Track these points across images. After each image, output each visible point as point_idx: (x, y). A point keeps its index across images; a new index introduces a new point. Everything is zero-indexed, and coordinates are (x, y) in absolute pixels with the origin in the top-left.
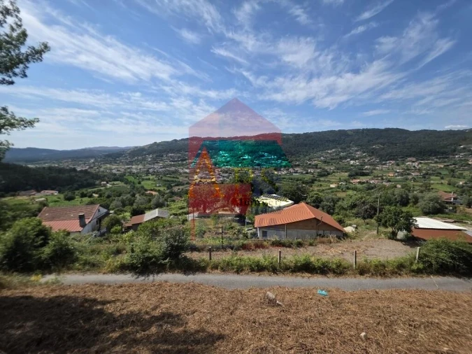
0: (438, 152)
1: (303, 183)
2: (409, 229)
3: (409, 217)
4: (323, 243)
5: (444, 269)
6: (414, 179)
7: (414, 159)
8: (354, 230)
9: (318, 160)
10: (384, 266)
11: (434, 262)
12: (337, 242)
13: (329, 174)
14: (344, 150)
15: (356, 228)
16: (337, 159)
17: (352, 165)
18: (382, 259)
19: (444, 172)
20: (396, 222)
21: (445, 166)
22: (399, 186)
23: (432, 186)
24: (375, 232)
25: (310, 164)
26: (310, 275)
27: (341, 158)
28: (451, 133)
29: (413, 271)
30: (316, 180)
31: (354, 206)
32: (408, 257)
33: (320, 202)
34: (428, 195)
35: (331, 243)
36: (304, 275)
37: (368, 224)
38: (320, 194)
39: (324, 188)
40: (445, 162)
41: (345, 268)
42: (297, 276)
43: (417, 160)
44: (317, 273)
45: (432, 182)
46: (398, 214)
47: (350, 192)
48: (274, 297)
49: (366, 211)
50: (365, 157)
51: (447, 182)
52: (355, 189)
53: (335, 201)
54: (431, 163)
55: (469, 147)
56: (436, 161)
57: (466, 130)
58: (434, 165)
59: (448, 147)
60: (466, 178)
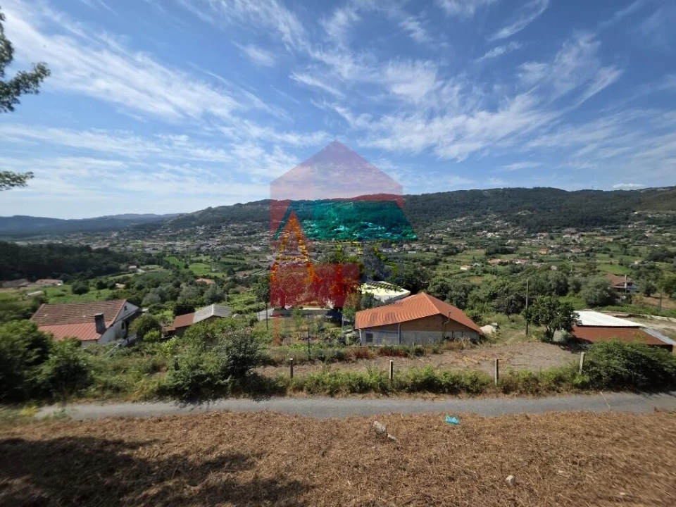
0: (605, 221)
1: (423, 265)
2: (568, 327)
3: (568, 310)
4: (452, 349)
5: (617, 383)
6: (574, 258)
7: (573, 230)
8: (494, 330)
9: (443, 233)
10: (536, 380)
11: (604, 373)
12: (472, 348)
13: (458, 252)
14: (478, 217)
15: (498, 327)
16: (470, 230)
17: (490, 239)
18: (534, 371)
19: (613, 248)
20: (550, 318)
21: (614, 239)
22: (554, 268)
23: (598, 268)
24: (523, 333)
25: (432, 238)
26: (434, 396)
27: (475, 230)
28: (621, 195)
29: (576, 386)
30: (440, 260)
31: (493, 296)
32: (569, 366)
33: (446, 292)
34: (594, 280)
35: (463, 348)
36: (425, 395)
37: (513, 321)
38: (446, 279)
39: (452, 272)
40: (614, 234)
41: (484, 384)
42: (416, 397)
43: (578, 231)
44: (444, 392)
45: (598, 261)
46: (552, 307)
47: (488, 277)
48: (384, 429)
49: (510, 302)
50: (508, 227)
51: (618, 262)
52: (494, 273)
53: (467, 290)
54: (596, 235)
55: (645, 214)
56: (603, 233)
57: (641, 190)
58: (600, 238)
59: (618, 214)
60: (642, 255)
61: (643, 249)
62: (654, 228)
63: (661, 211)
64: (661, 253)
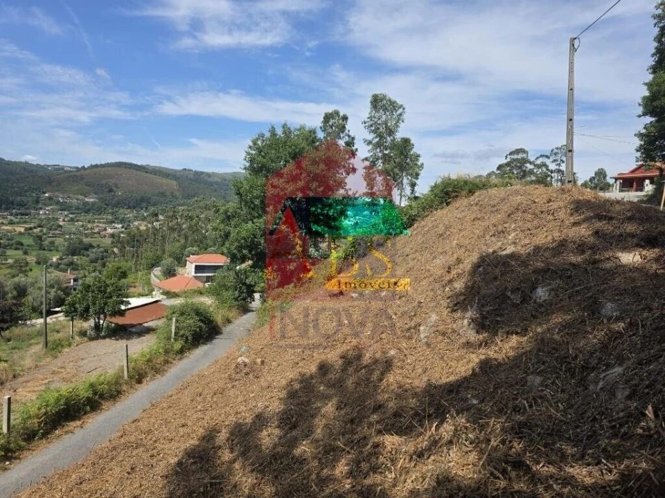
0: (12, 203)
19: (27, 241)
21: (26, 229)
28: (26, 168)
40: (25, 222)
51: (35, 259)
54: (3, 223)
55: (56, 197)
56: (11, 220)
57: (48, 166)
58: (9, 228)
59: (28, 194)
60: (60, 249)
61: (59, 241)
62: (66, 216)
63: (71, 195)
64: (77, 245)
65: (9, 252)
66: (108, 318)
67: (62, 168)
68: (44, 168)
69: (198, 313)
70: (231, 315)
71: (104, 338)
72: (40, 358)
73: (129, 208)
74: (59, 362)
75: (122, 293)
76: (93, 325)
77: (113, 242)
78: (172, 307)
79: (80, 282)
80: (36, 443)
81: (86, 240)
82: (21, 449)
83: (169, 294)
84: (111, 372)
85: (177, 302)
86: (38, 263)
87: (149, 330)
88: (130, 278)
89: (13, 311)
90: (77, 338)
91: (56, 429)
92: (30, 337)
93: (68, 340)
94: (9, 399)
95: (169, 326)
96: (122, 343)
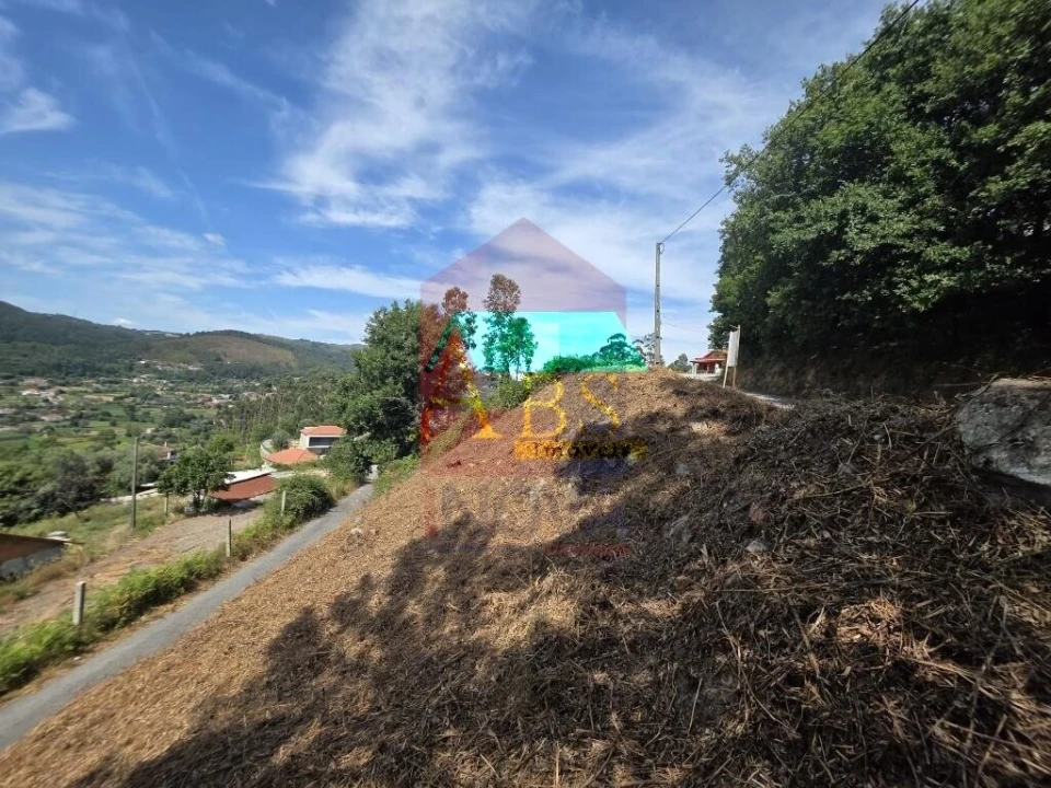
0: (99, 370)
6: (50, 431)
7: (43, 382)
19: (116, 412)
21: (116, 398)
28: (120, 334)
40: (114, 391)
43: (52, 384)
45: (92, 433)
51: (124, 431)
54: (86, 392)
55: (155, 364)
56: (98, 389)
57: (147, 332)
58: (95, 397)
59: (119, 360)
60: (156, 420)
61: (155, 412)
62: (165, 385)
63: (172, 363)
64: (177, 416)
65: (92, 424)
66: (210, 493)
67: (163, 334)
68: (141, 333)
69: (312, 486)
70: (346, 487)
71: (204, 514)
72: (126, 539)
73: (238, 377)
74: (149, 542)
75: (226, 467)
76: (191, 501)
77: (218, 413)
78: (284, 480)
79: (178, 455)
80: (116, 632)
81: (187, 411)
82: (96, 640)
83: (279, 467)
84: (211, 549)
85: (289, 475)
86: (129, 435)
87: (256, 505)
88: (237, 451)
89: (94, 488)
90: (172, 515)
91: (142, 615)
92: (115, 515)
93: (160, 517)
94: (84, 585)
95: (279, 499)
96: (225, 519)
